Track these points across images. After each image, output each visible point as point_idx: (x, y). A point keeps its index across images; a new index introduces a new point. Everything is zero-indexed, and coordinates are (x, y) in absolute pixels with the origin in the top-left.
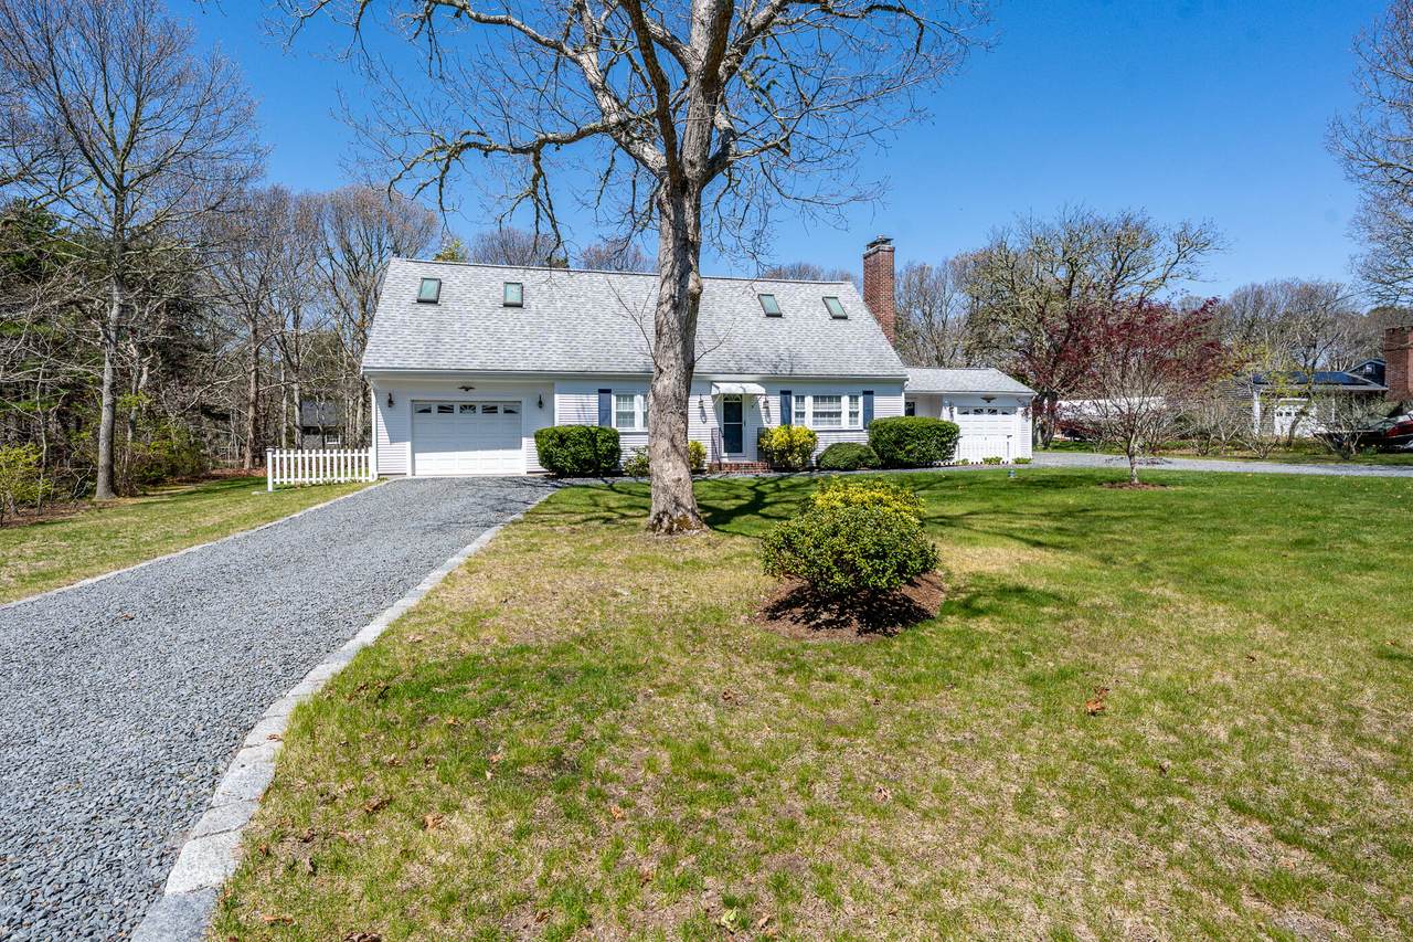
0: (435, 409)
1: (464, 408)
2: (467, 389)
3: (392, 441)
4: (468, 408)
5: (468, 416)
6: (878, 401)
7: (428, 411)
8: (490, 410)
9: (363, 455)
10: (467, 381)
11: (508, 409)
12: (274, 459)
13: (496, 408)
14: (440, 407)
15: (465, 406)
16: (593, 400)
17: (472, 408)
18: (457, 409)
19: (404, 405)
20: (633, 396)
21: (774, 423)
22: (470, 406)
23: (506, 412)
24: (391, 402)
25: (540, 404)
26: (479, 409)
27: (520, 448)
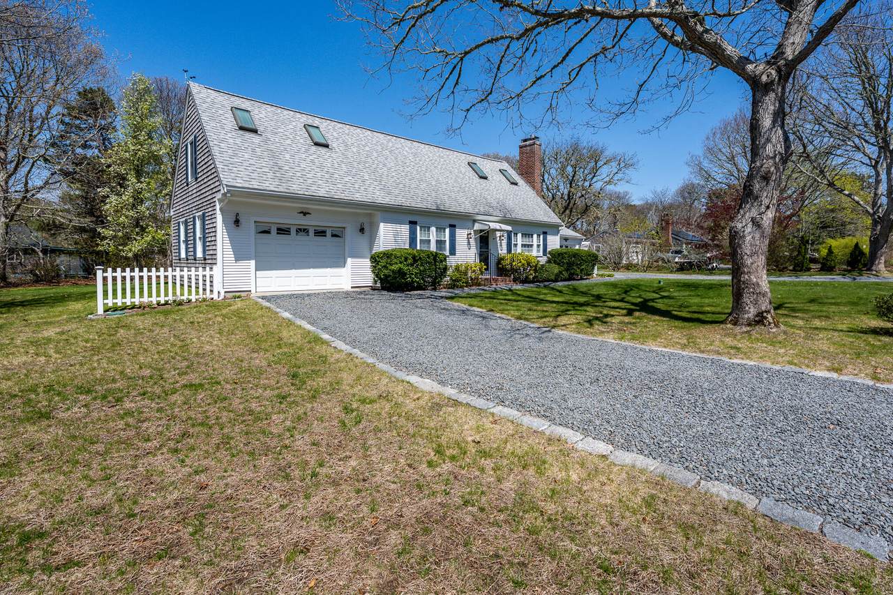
0: (274, 231)
1: (299, 231)
2: (305, 214)
3: (237, 260)
4: (302, 231)
5: (302, 238)
6: (549, 238)
7: (268, 232)
8: (320, 233)
9: (208, 273)
10: (306, 205)
11: (334, 233)
12: (105, 279)
13: (324, 232)
14: (278, 229)
15: (300, 229)
16: (405, 229)
17: (306, 231)
18: (293, 231)
19: (249, 226)
20: (429, 227)
21: (503, 251)
22: (304, 230)
23: (333, 236)
24: (237, 222)
25: (362, 230)
26: (311, 233)
27: (344, 267)
